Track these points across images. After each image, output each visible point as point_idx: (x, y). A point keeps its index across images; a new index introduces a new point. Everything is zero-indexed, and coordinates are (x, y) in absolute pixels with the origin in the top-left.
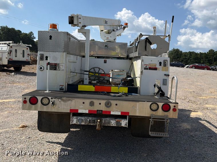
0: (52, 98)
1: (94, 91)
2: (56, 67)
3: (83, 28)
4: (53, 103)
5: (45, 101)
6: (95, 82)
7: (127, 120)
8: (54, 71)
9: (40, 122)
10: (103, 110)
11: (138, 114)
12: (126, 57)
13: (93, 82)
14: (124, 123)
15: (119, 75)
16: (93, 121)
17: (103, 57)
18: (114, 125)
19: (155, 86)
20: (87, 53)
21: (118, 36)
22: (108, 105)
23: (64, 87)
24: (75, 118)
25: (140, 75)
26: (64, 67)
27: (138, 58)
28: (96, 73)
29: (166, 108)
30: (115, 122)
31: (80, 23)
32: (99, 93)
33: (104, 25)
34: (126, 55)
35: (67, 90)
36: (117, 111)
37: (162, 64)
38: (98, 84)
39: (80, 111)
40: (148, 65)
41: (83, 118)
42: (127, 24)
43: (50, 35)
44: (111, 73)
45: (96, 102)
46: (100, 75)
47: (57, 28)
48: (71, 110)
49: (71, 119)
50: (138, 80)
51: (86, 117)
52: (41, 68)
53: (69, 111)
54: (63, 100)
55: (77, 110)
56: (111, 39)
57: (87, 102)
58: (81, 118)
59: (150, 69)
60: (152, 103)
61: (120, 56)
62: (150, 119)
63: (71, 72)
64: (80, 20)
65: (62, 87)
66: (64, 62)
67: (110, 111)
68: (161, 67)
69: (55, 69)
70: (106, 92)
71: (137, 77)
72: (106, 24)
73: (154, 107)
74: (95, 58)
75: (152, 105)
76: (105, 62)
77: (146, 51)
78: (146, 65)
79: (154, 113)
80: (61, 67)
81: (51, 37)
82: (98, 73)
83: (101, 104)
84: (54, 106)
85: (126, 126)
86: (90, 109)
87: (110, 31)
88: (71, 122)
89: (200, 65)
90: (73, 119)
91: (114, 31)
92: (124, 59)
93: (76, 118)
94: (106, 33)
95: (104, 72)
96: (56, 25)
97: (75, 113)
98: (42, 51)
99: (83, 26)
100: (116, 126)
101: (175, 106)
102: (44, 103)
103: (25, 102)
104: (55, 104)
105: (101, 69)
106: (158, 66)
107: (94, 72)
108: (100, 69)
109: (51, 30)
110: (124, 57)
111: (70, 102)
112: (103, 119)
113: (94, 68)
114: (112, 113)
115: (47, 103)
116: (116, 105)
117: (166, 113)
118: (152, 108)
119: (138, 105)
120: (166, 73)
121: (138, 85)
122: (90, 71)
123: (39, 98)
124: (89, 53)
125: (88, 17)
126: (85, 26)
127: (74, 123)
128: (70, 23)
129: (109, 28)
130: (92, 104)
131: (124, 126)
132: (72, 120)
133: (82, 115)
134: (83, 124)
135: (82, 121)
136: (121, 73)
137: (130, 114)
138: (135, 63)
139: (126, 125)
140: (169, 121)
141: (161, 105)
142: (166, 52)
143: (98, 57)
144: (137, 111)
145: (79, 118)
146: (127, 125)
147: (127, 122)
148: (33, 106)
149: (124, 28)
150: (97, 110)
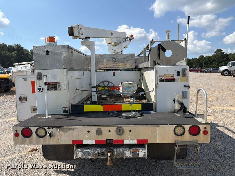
0: (48, 128)
1: (103, 111)
2: (57, 87)
3: (86, 40)
4: (50, 135)
5: (41, 132)
6: (105, 96)
7: (145, 149)
8: (55, 91)
9: (45, 149)
10: (114, 139)
11: (158, 141)
12: (135, 68)
13: (103, 96)
14: (142, 153)
15: (129, 87)
16: (103, 154)
17: (111, 69)
18: (129, 157)
19: (174, 101)
20: (93, 66)
21: (124, 48)
22: (120, 132)
23: (67, 109)
24: (79, 151)
25: (154, 89)
26: (66, 86)
27: (149, 68)
28: (105, 87)
29: (195, 131)
30: (131, 153)
31: (82, 34)
32: (109, 113)
33: (110, 37)
34: (135, 66)
35: (71, 112)
36: (132, 139)
37: (181, 74)
38: (108, 99)
39: (85, 142)
40: (163, 76)
41: (89, 150)
42: (132, 36)
43: (47, 50)
44: (121, 86)
45: (105, 129)
46: (110, 88)
47: (56, 42)
48: (73, 142)
49: (75, 152)
50: (152, 95)
51: (93, 149)
52: (40, 89)
53: (71, 143)
54: (64, 131)
55: (82, 141)
56: (119, 51)
57: (93, 130)
58: (87, 150)
59: (167, 80)
60: (176, 125)
61: (128, 67)
62: (175, 147)
63: (76, 90)
64: (81, 31)
65: (66, 109)
66: (65, 80)
67: (123, 140)
68: (179, 77)
69: (56, 89)
70: (117, 111)
71: (150, 91)
72: (112, 37)
73: (179, 130)
74: (105, 71)
75: (177, 129)
76: (114, 75)
77: (160, 59)
78: (161, 76)
79: (179, 138)
80: (62, 86)
81: (47, 52)
82: (107, 86)
83: (111, 132)
84: (52, 139)
85: (144, 157)
86: (97, 139)
87: (117, 44)
88: (75, 156)
89: (194, 69)
90: (77, 152)
91: (120, 43)
92: (133, 70)
93: (81, 151)
94: (113, 46)
95: (113, 85)
96: (54, 38)
97: (80, 145)
98: (39, 69)
99: (86, 38)
100: (131, 157)
101: (205, 128)
102: (40, 135)
103: (16, 135)
104: (54, 134)
105: (111, 83)
106: (175, 77)
107: (104, 85)
108: (109, 82)
109: (47, 44)
110: (133, 68)
111: (71, 131)
112: (115, 150)
113: (103, 82)
114: (126, 142)
115: (43, 134)
116: (130, 131)
117: (195, 138)
118: (176, 132)
119: (158, 130)
120: (186, 84)
121: (153, 100)
122: (100, 85)
123: (34, 129)
124: (95, 67)
125: (91, 28)
126: (88, 38)
127: (79, 157)
128: (70, 35)
129: (115, 40)
130: (99, 132)
131: (143, 157)
132: (76, 154)
133: (88, 146)
134: (90, 157)
135: (89, 154)
136: (131, 85)
137: (149, 142)
138: (145, 73)
139: (144, 155)
140: (199, 147)
141: (187, 127)
142: (184, 59)
143: (107, 70)
144: (158, 137)
145: (84, 151)
146: (146, 155)
147: (146, 152)
148: (27, 139)
149: (130, 40)
150: (107, 139)
